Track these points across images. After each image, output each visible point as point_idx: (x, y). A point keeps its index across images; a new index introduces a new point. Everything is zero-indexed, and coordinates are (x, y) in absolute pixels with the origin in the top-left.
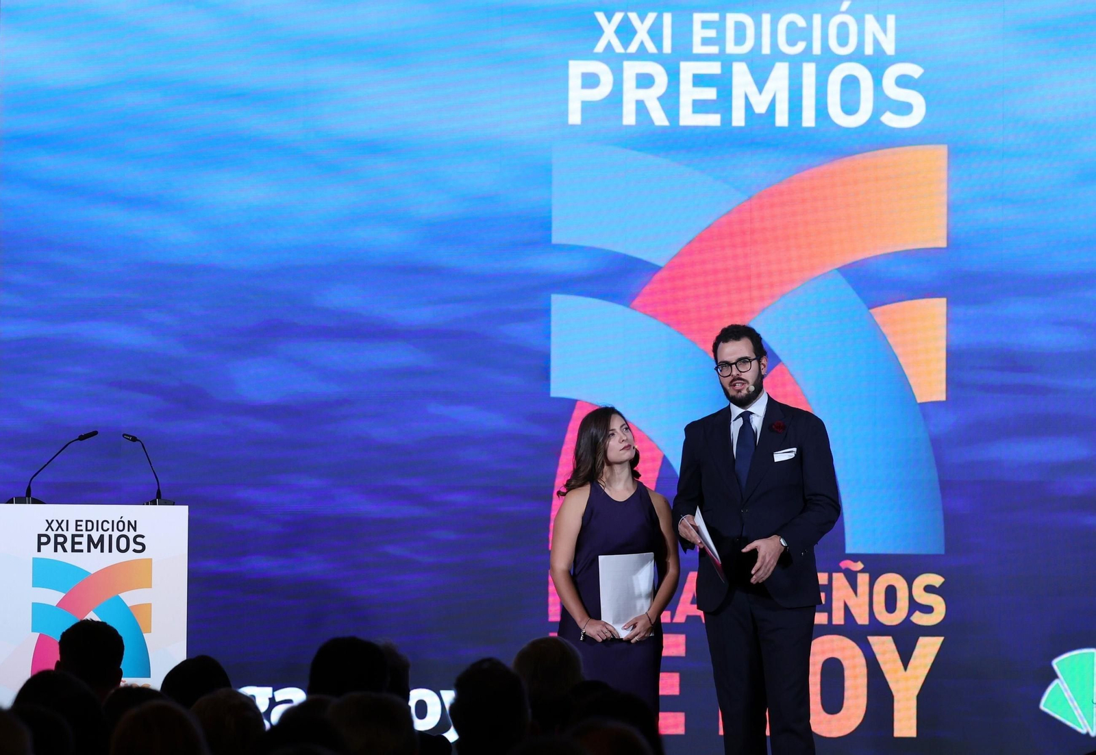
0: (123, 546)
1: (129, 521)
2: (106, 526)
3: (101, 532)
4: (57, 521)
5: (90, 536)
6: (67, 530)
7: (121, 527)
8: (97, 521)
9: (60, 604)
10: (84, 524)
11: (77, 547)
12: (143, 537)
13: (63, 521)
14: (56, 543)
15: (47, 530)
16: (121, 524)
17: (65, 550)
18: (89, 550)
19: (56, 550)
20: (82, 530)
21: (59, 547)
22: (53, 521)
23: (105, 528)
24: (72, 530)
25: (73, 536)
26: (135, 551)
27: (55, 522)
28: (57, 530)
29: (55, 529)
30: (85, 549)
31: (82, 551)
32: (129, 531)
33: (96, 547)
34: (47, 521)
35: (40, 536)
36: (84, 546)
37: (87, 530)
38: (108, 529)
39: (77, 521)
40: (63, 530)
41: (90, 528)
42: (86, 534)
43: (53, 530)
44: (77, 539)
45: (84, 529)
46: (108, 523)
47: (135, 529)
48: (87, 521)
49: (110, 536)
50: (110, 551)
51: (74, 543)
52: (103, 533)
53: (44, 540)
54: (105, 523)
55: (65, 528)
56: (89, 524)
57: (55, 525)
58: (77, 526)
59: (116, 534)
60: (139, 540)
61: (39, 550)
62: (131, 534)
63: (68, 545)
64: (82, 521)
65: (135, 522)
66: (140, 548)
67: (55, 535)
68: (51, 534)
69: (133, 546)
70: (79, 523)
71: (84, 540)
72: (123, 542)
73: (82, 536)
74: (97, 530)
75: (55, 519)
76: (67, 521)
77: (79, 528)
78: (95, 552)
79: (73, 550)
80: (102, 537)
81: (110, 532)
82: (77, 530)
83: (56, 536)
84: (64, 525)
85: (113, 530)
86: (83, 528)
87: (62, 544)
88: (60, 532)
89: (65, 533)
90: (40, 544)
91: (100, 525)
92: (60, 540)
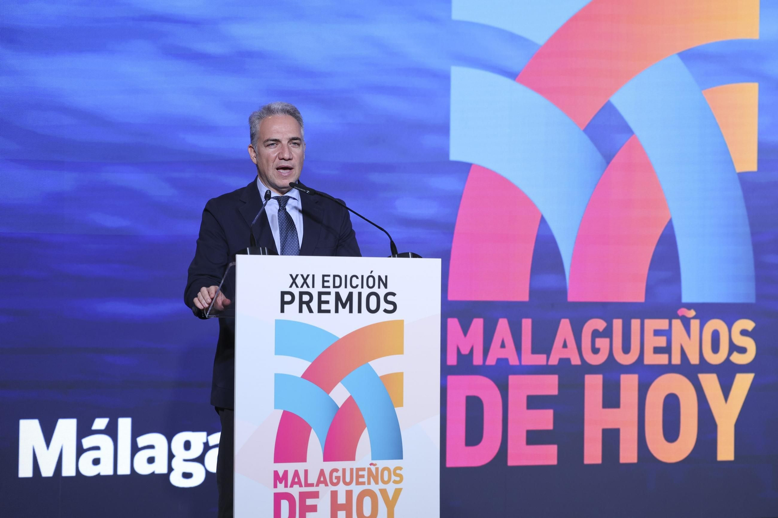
0: (373, 306)
1: (380, 277)
2: (355, 282)
3: (350, 289)
4: (302, 276)
5: (337, 294)
6: (313, 287)
7: (371, 284)
8: (346, 276)
9: (307, 375)
10: (331, 279)
11: (324, 307)
12: (394, 294)
13: (308, 276)
14: (301, 302)
15: (291, 286)
16: (371, 280)
17: (311, 311)
18: (337, 311)
19: (301, 311)
20: (329, 287)
21: (304, 306)
22: (297, 276)
23: (354, 285)
24: (319, 287)
25: (320, 294)
26: (386, 311)
27: (300, 277)
28: (302, 287)
29: (299, 285)
30: (333, 310)
31: (328, 311)
32: (379, 287)
33: (344, 306)
34: (291, 275)
35: (283, 294)
36: (331, 306)
37: (334, 287)
38: (357, 286)
39: (324, 276)
40: (308, 287)
41: (337, 284)
42: (333, 291)
43: (297, 286)
44: (324, 298)
45: (332, 286)
46: (357, 278)
47: (386, 286)
48: (335, 276)
49: (360, 294)
50: (360, 311)
51: (320, 302)
52: (351, 290)
53: (288, 298)
54: (354, 278)
55: (310, 284)
56: (337, 279)
57: (299, 281)
58: (324, 281)
59: (366, 291)
60: (390, 298)
61: (282, 311)
62: (382, 292)
63: (314, 305)
64: (329, 276)
65: (386, 277)
66: (390, 307)
67: (300, 292)
68: (296, 291)
69: (384, 305)
70: (326, 278)
71: (332, 298)
72: (373, 299)
73: (329, 293)
74: (346, 287)
75: (299, 274)
76: (313, 276)
77: (326, 284)
78: (344, 312)
79: (320, 311)
80: (351, 294)
81: (359, 289)
82: (324, 287)
83: (301, 294)
84: (309, 281)
85: (362, 287)
86: (331, 284)
87: (308, 303)
88: (305, 289)
89: (310, 290)
90: (283, 303)
91: (348, 281)
92: (306, 298)
